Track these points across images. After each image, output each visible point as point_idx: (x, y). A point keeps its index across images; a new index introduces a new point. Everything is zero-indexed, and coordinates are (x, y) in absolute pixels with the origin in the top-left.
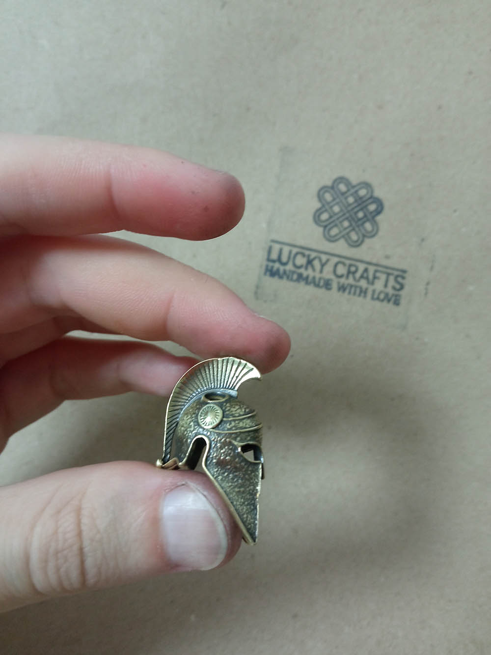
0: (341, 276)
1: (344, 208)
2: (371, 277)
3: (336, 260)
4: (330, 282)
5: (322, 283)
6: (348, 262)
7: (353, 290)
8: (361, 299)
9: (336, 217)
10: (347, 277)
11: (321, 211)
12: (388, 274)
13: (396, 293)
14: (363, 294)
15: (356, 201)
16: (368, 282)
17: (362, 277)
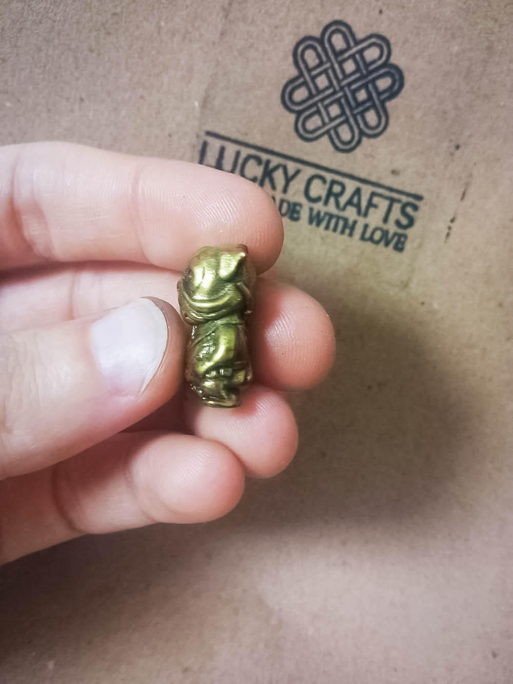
0: (318, 199)
1: (335, 82)
2: (364, 204)
3: (309, 172)
4: (298, 208)
5: (284, 209)
6: (329, 177)
7: (333, 222)
8: (345, 237)
9: (321, 97)
10: (326, 202)
11: (297, 83)
12: (392, 201)
13: (400, 231)
14: (347, 231)
15: (358, 70)
16: (359, 213)
17: (350, 202)
